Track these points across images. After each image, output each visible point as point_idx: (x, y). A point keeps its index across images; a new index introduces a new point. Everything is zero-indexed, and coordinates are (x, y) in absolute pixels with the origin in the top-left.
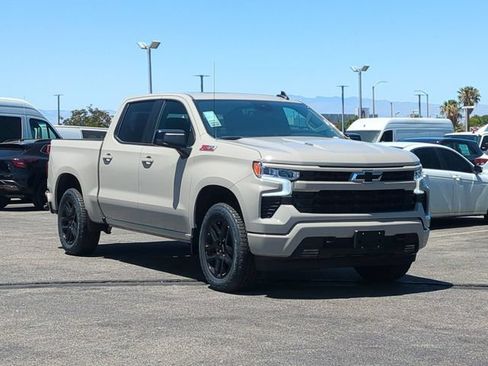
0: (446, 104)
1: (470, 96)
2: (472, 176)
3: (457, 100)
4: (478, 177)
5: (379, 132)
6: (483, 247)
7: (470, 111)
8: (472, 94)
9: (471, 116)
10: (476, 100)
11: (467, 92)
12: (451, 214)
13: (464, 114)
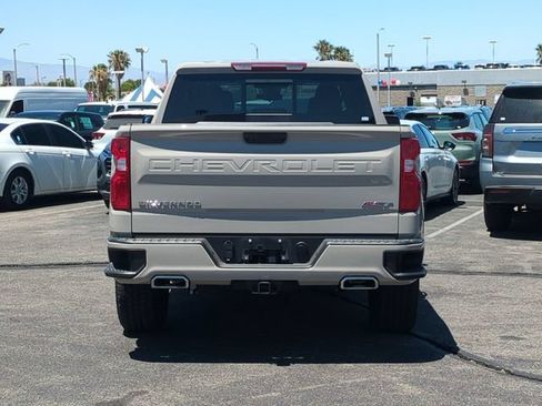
0: (95, 68)
1: (120, 60)
2: (84, 152)
3: (107, 65)
4: (90, 153)
5: (8, 101)
6: (84, 224)
7: (120, 76)
8: (122, 58)
9: (122, 81)
10: (127, 64)
11: (117, 56)
12: (63, 191)
13: (114, 79)
